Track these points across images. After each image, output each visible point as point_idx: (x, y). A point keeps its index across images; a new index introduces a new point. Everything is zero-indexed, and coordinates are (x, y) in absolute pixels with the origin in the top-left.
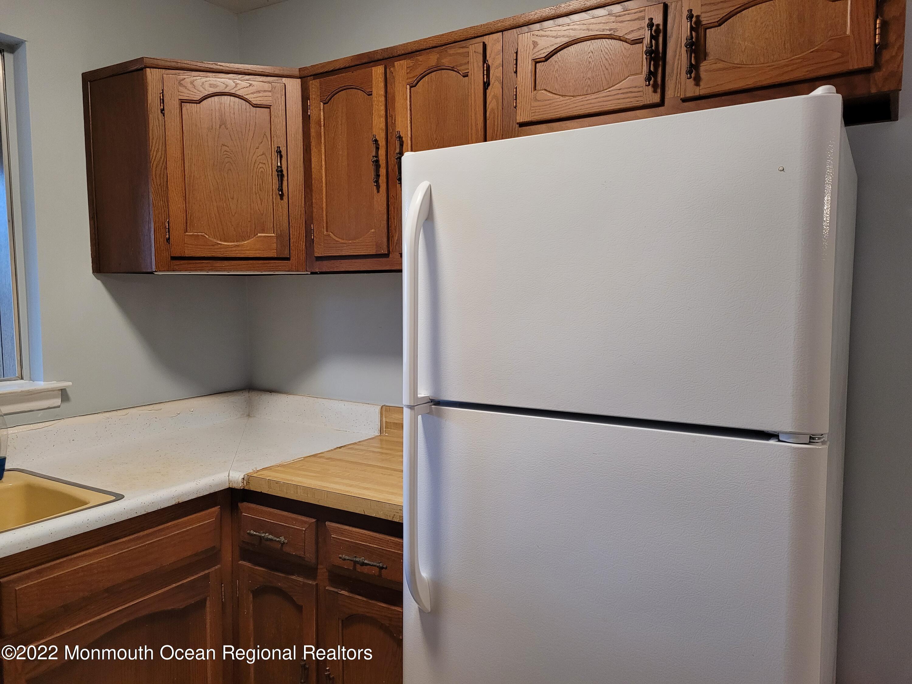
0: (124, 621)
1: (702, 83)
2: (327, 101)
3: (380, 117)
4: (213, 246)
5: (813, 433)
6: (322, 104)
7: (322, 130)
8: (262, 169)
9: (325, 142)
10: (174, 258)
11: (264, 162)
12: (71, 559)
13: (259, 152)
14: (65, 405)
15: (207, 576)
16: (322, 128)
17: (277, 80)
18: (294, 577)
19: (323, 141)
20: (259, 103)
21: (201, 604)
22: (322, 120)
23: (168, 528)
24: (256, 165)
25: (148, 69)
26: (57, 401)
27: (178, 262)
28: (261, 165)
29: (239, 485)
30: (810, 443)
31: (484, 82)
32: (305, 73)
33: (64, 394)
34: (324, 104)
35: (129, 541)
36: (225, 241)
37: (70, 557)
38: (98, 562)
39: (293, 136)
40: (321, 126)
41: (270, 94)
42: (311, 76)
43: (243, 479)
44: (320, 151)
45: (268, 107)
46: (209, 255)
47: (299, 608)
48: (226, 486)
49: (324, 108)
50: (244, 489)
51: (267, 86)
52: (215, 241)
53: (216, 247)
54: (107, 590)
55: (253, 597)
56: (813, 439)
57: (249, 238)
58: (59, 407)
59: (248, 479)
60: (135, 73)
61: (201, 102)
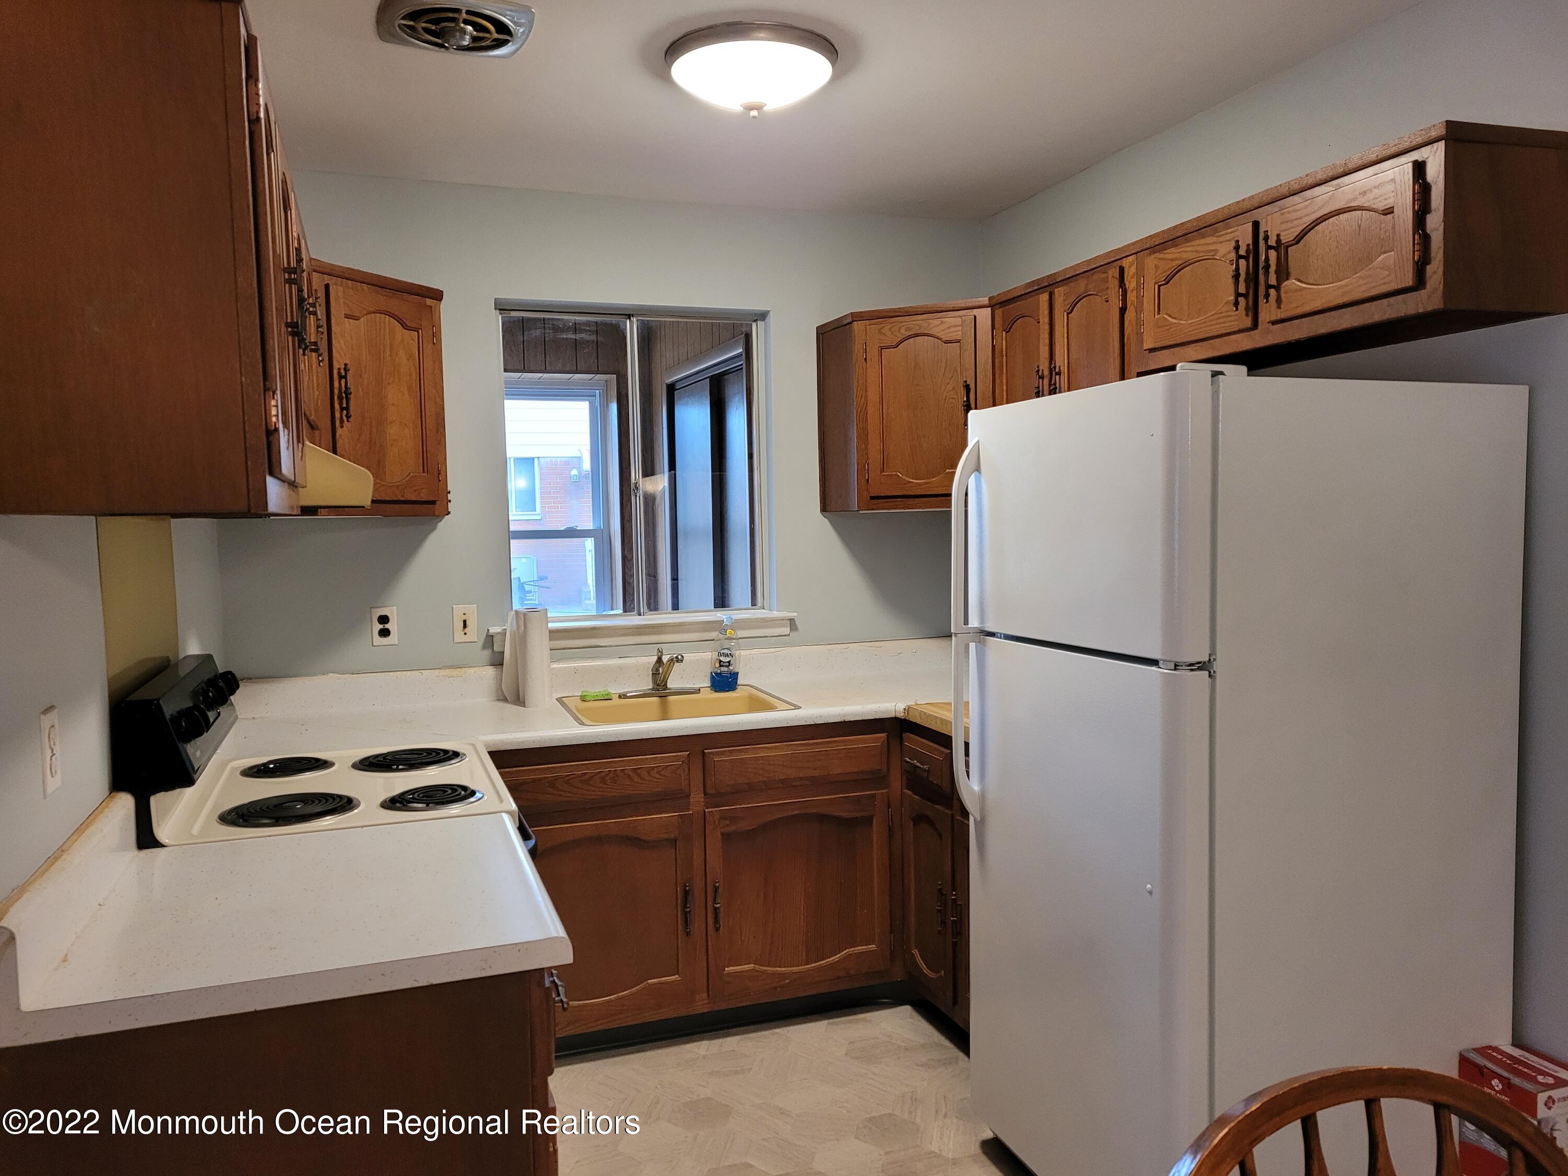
0: (796, 812)
1: (1282, 306)
2: (1008, 330)
3: (1044, 345)
4: (905, 484)
5: (1177, 660)
6: (1004, 333)
7: (1004, 360)
8: (952, 404)
9: (1007, 372)
10: (872, 498)
11: (954, 397)
12: (754, 748)
13: (950, 387)
14: (793, 634)
15: (873, 796)
16: (1004, 357)
17: (968, 312)
18: (937, 806)
19: (1004, 372)
20: (948, 339)
21: (868, 821)
22: (1004, 349)
23: (835, 742)
24: (947, 400)
25: (855, 322)
26: (786, 630)
27: (876, 501)
28: (951, 400)
29: (901, 715)
30: (1175, 669)
31: (1120, 308)
32: (994, 301)
33: (792, 624)
34: (1007, 333)
35: (801, 745)
36: (917, 479)
37: (753, 746)
38: (775, 756)
39: (982, 367)
40: (1003, 356)
41: (960, 328)
42: (998, 304)
43: (905, 709)
44: (1002, 382)
45: (959, 341)
46: (901, 494)
47: (940, 836)
48: (893, 715)
49: (1006, 337)
50: (905, 720)
51: (958, 321)
52: (907, 479)
53: (907, 485)
54: (782, 781)
55: (914, 826)
56: (1178, 666)
57: (939, 474)
58: (789, 635)
59: (907, 710)
60: (847, 326)
61: (898, 346)
